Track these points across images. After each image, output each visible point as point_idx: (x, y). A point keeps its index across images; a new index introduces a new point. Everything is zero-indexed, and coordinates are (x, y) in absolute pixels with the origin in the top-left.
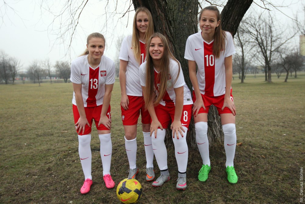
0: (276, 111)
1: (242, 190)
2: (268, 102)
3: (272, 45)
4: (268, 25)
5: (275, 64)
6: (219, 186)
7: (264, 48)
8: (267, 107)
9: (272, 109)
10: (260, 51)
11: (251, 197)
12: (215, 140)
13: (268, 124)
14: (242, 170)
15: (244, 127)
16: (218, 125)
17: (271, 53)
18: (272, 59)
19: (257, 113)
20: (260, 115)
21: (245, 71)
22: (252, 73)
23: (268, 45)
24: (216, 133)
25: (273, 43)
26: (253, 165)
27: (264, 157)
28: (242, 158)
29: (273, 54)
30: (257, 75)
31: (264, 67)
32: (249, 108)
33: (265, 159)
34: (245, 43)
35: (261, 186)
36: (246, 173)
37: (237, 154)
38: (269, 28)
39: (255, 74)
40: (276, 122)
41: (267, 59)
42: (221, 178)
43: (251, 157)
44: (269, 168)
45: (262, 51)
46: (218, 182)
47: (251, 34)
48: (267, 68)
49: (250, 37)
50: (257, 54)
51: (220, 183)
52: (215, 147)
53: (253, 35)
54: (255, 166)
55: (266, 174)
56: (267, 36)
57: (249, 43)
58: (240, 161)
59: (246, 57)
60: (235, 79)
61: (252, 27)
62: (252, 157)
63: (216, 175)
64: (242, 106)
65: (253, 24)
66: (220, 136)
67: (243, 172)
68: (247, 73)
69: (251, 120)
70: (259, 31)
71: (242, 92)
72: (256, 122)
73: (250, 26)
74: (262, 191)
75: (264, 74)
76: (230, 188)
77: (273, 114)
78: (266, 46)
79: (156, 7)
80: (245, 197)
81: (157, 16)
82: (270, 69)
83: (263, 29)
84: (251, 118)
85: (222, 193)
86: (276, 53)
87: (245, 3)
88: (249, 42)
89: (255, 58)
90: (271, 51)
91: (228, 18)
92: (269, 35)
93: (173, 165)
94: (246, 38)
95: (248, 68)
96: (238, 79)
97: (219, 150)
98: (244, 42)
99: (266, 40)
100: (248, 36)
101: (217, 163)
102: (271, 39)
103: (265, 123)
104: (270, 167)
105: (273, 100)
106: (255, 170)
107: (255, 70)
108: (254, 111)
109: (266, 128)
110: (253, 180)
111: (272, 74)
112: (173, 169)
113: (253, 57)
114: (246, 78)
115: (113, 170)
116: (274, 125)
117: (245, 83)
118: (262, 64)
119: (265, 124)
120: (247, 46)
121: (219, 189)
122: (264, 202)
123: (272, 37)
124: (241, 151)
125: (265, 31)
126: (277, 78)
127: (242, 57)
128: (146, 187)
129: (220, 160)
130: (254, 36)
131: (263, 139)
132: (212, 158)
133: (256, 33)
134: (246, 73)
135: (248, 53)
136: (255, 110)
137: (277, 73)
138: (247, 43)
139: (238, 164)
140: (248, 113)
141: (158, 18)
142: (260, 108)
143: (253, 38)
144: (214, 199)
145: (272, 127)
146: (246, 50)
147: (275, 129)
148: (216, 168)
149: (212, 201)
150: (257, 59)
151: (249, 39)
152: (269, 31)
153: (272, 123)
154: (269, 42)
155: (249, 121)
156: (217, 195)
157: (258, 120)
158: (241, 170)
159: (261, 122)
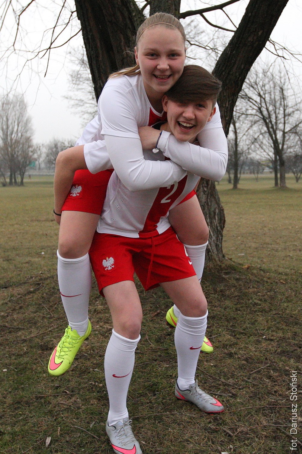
0: (297, 230)
1: (256, 321)
2: (283, 218)
3: (286, 122)
4: (279, 86)
5: (290, 157)
6: (222, 319)
7: (272, 127)
8: (280, 226)
9: (290, 227)
10: (266, 132)
11: (269, 328)
12: (209, 257)
13: (285, 249)
14: (254, 299)
15: (246, 254)
16: (214, 235)
17: (284, 136)
18: (285, 147)
19: (265, 234)
20: (271, 237)
21: (239, 169)
22: (251, 173)
23: (279, 122)
24: (211, 246)
25: (286, 118)
26: (268, 292)
27: (284, 282)
28: (251, 284)
29: (287, 138)
30: (260, 176)
31: (272, 161)
32: (251, 227)
33: (285, 284)
34: (239, 117)
35: (283, 315)
36: (259, 302)
37: (245, 279)
38: (281, 90)
39: (256, 175)
40: (297, 245)
41: (279, 147)
42: (224, 309)
43: (265, 282)
44: (292, 295)
45: (269, 132)
46: (219, 315)
47: (251, 100)
48: (279, 163)
49: (248, 107)
50: (261, 137)
51: (223, 316)
52: (210, 269)
53: (254, 102)
54: (271, 293)
55: (289, 302)
56: (278, 104)
57: (247, 117)
58: (249, 287)
59: (241, 141)
60: (220, 183)
61: (251, 89)
62: (267, 282)
63: (215, 307)
64: (240, 223)
65: (253, 84)
66: (216, 253)
67: (255, 301)
68: (242, 172)
69: (257, 244)
70: (264, 96)
71: (237, 203)
72: (265, 246)
73: (248, 86)
74: (284, 321)
75: (273, 175)
76: (238, 321)
77: (291, 234)
78: (276, 123)
79: (122, 43)
80: (262, 328)
81: (123, 58)
82: (282, 163)
83: (270, 93)
84: (257, 242)
85: (227, 326)
86: (292, 136)
87: (255, 45)
88: (247, 115)
89: (256, 144)
90: (284, 133)
91: (230, 66)
92: (281, 104)
93: (146, 296)
94: (241, 107)
95: (244, 163)
96: (227, 182)
97: (217, 273)
98: (238, 115)
99: (275, 113)
100: (245, 104)
101: (215, 291)
102: (285, 110)
103: (280, 247)
104: (293, 293)
105: (291, 214)
106: (272, 298)
107: (256, 166)
108: (259, 230)
109: (282, 254)
110: (270, 310)
111: (287, 175)
112: (147, 302)
113: (253, 143)
114: (240, 182)
115: (45, 311)
116: (294, 250)
117: (240, 189)
118: (269, 155)
119: (280, 249)
120: (243, 122)
121: (222, 323)
122: (288, 332)
123: (285, 107)
124: (250, 275)
125: (273, 97)
126: (295, 181)
127: (234, 142)
128: (107, 328)
129: (219, 286)
130: (254, 105)
131: (278, 266)
132: (206, 284)
133: (258, 99)
134: (240, 173)
135: (244, 134)
136: (261, 229)
137: (294, 173)
138: (243, 116)
139: (247, 291)
140: (251, 233)
141: (125, 61)
142: (270, 226)
143: (253, 109)
144: (217, 334)
145: (292, 252)
146: (242, 129)
147: (296, 254)
148: (215, 297)
149: (214, 336)
150: (260, 145)
151: (247, 110)
152: (280, 97)
153: (291, 247)
154: (281, 116)
155: (253, 245)
156: (220, 330)
157: (269, 244)
158: (252, 298)
159: (273, 246)
